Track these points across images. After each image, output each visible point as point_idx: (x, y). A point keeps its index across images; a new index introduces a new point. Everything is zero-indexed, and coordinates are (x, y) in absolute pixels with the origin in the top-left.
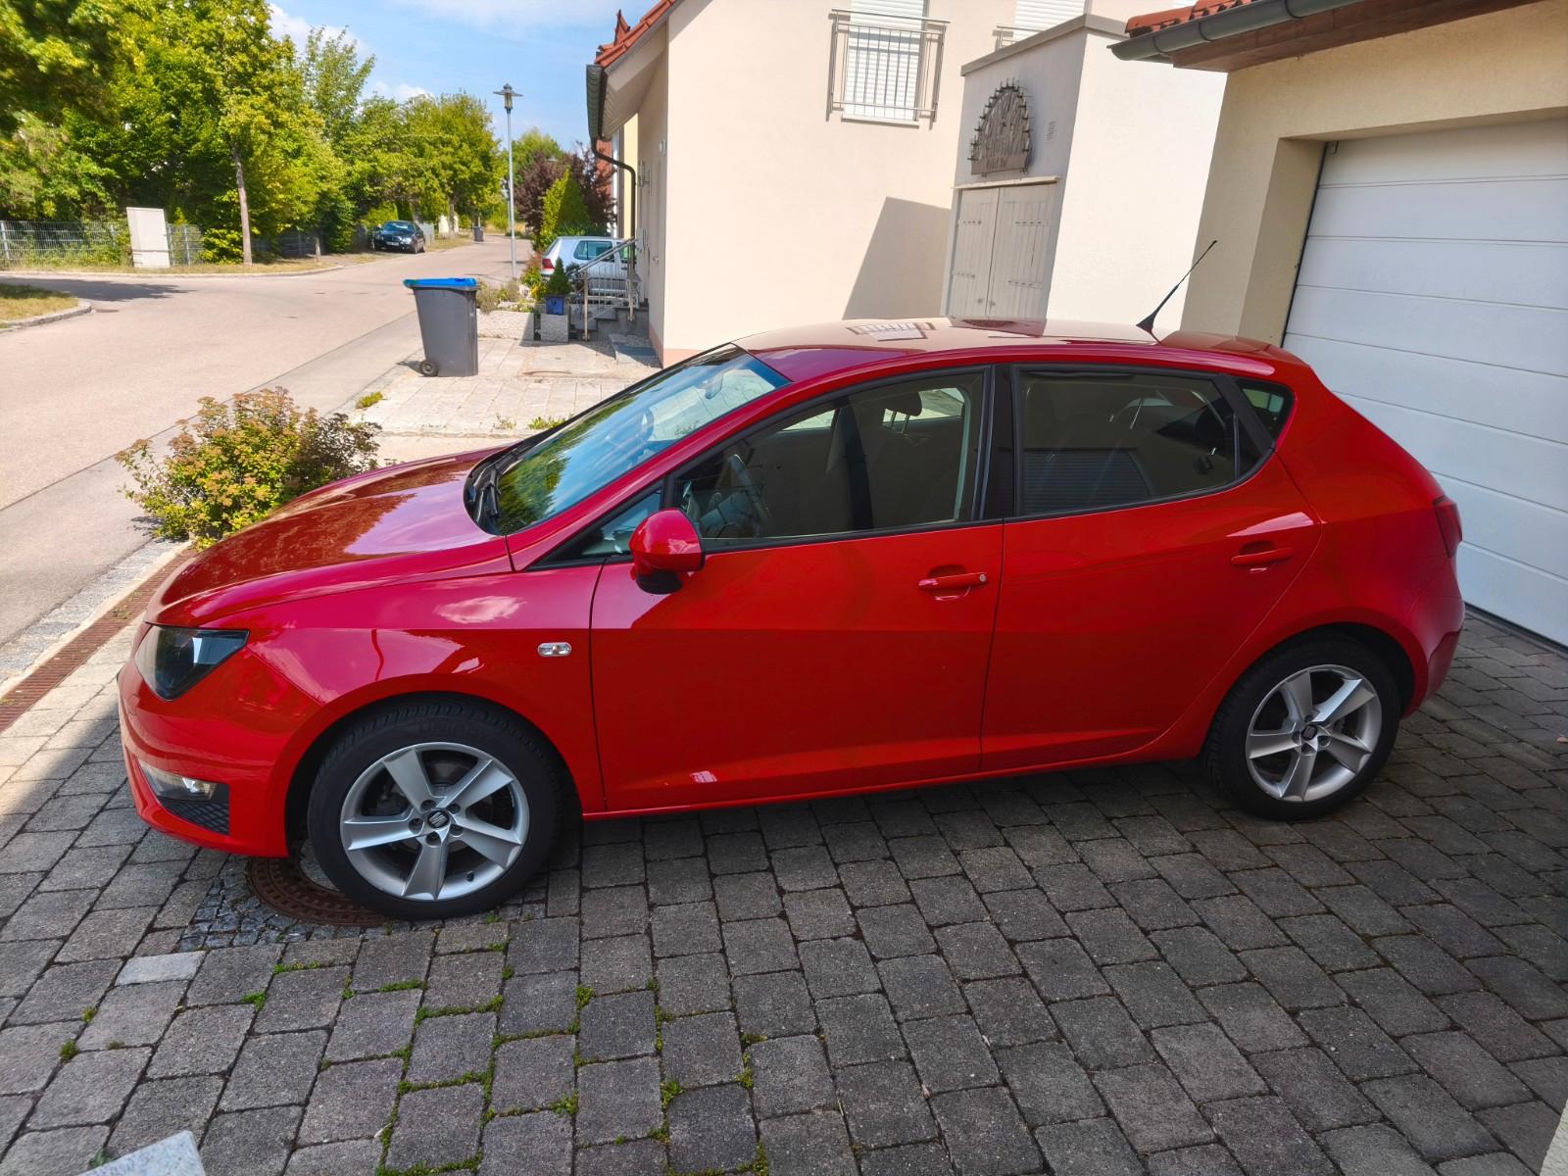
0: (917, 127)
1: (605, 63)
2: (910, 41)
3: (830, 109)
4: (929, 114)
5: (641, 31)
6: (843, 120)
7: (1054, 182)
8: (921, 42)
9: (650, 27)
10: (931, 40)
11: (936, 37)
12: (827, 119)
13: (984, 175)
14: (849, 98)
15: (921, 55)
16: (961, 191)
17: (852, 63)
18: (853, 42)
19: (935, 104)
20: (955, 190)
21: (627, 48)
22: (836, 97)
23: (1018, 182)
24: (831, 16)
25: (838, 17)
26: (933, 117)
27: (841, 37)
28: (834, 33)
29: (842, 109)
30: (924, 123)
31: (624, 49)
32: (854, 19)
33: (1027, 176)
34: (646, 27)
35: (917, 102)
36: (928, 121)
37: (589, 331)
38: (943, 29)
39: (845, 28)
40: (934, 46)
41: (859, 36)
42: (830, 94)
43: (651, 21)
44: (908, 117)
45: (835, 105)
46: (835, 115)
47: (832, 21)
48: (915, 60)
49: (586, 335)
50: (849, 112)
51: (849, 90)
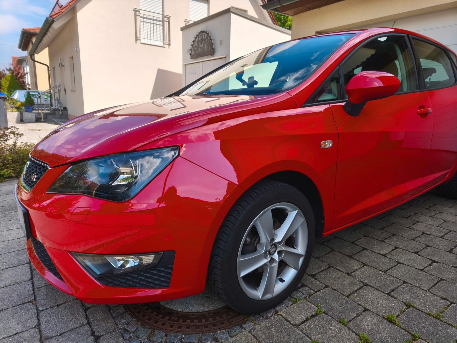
0: (165, 47)
1: (54, 17)
2: (160, 21)
3: (137, 39)
4: (168, 43)
5: (67, 8)
6: (142, 43)
7: (225, 58)
8: (163, 21)
9: (70, 6)
10: (166, 21)
11: (167, 20)
12: (136, 43)
13: (195, 58)
14: (142, 36)
15: (163, 25)
16: (185, 65)
17: (142, 26)
18: (142, 19)
19: (169, 41)
20: (183, 65)
21: (62, 13)
22: (138, 36)
23: (210, 59)
24: (134, 10)
25: (136, 11)
26: (169, 45)
27: (138, 17)
28: (135, 16)
29: (140, 40)
30: (167, 46)
31: (61, 13)
32: (141, 12)
33: (214, 57)
34: (69, 6)
35: (163, 40)
36: (168, 46)
37: (44, 118)
38: (169, 18)
39: (139, 14)
40: (167, 23)
41: (144, 18)
42: (136, 35)
43: (71, 4)
44: (161, 44)
45: (138, 38)
46: (138, 42)
47: (134, 12)
48: (161, 27)
49: (43, 120)
50: (143, 41)
51: (142, 34)
